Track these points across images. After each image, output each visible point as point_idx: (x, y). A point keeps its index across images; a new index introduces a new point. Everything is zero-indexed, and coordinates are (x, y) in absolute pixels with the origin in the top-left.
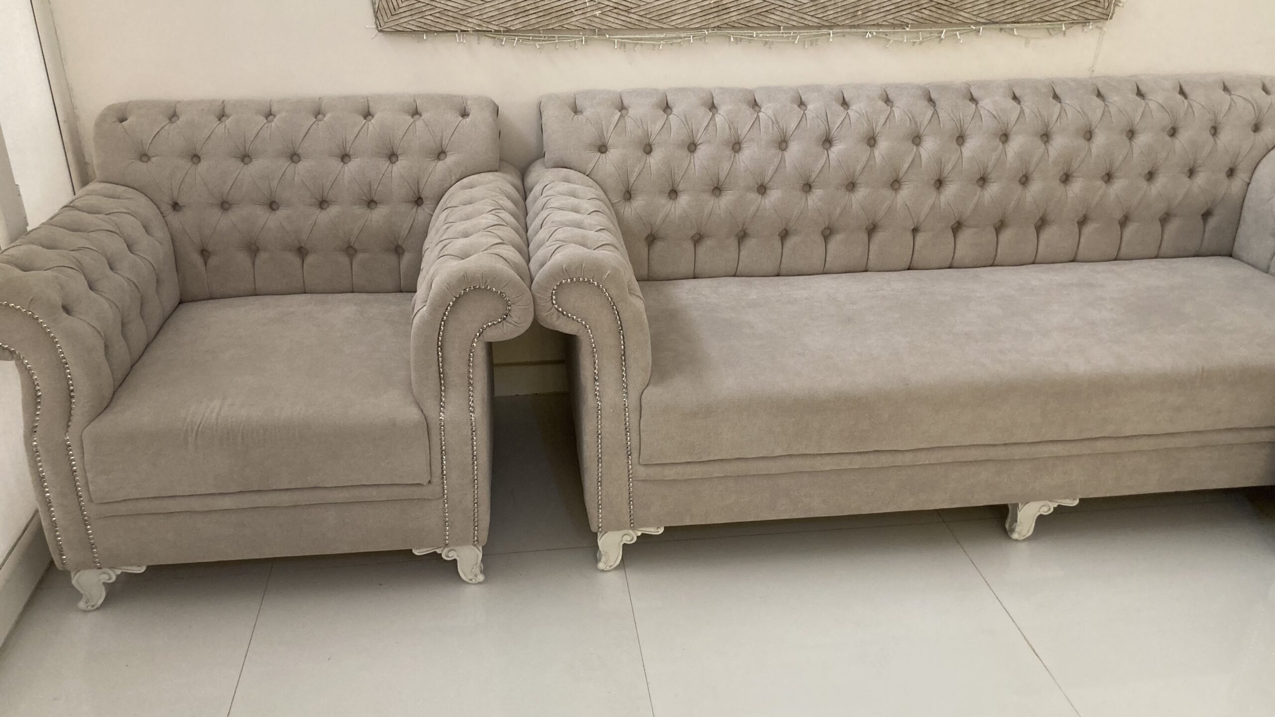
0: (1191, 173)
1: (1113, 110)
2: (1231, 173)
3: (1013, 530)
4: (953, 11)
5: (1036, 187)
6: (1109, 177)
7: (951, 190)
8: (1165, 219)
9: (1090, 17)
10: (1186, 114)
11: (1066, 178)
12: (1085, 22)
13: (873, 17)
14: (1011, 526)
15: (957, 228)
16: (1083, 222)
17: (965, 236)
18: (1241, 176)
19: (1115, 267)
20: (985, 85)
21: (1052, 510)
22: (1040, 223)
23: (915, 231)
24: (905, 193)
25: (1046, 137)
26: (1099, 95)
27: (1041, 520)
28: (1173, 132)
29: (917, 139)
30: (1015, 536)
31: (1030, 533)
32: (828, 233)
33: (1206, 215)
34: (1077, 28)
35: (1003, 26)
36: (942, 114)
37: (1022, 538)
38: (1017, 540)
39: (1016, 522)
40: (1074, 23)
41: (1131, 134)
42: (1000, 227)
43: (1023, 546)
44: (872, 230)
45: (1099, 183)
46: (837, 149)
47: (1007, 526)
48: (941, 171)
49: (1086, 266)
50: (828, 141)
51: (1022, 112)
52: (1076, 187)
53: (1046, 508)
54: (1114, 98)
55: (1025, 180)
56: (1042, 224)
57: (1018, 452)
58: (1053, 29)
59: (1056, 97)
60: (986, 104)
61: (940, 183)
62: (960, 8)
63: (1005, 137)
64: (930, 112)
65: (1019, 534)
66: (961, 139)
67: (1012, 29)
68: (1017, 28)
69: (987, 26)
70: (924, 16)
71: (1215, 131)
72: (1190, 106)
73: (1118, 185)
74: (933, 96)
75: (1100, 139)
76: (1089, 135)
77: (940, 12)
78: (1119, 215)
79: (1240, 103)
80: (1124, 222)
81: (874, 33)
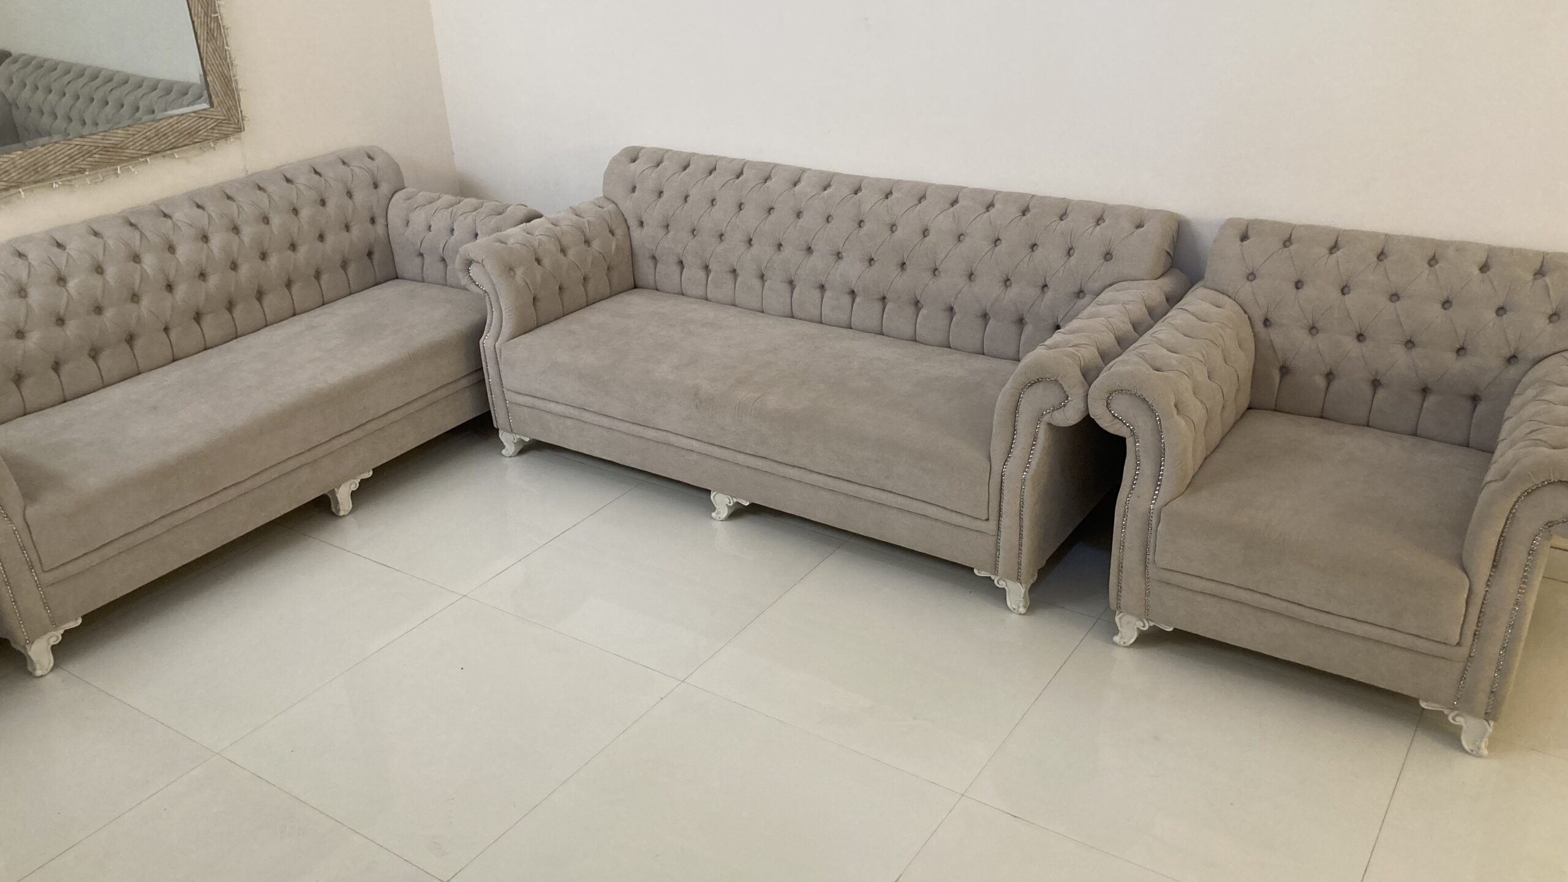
0: (347, 228)
1: (276, 198)
2: (373, 221)
3: (339, 511)
4: (120, 150)
5: (244, 270)
6: (293, 247)
7: (181, 291)
8: (344, 265)
9: (228, 133)
10: (326, 187)
11: (264, 256)
12: (226, 136)
13: (53, 169)
14: (336, 508)
15: (198, 317)
16: (289, 285)
17: (208, 321)
18: (380, 221)
19: (326, 310)
20: (171, 201)
21: (358, 485)
22: (258, 295)
23: (166, 330)
24: (145, 302)
25: (236, 229)
26: (260, 188)
27: (353, 494)
28: (323, 203)
29: (136, 258)
30: (342, 513)
31: (351, 506)
32: (94, 354)
33: (370, 254)
34: (222, 143)
35: (164, 154)
36: (148, 234)
37: (347, 513)
38: (344, 516)
39: (338, 503)
40: (218, 139)
41: (295, 211)
42: (230, 306)
43: (351, 519)
44: (130, 339)
45: (289, 253)
46: (72, 284)
47: (334, 510)
48: (167, 278)
49: (305, 315)
50: (61, 280)
51: (209, 216)
52: (274, 260)
53: (354, 485)
54: (271, 188)
55: (234, 266)
56: (260, 295)
57: (319, 452)
58: (205, 147)
59: (229, 198)
60: (178, 216)
61: (170, 287)
62: (125, 147)
63: (205, 238)
64: (137, 236)
65: (344, 511)
66: (172, 249)
67: (172, 154)
68: (177, 152)
69: (151, 157)
70: (97, 160)
71: (350, 194)
72: (326, 181)
73: (303, 250)
74: (133, 221)
75: (276, 221)
76: (266, 220)
77: (108, 153)
78: (312, 272)
79: (357, 170)
80: (318, 275)
81: (60, 183)
